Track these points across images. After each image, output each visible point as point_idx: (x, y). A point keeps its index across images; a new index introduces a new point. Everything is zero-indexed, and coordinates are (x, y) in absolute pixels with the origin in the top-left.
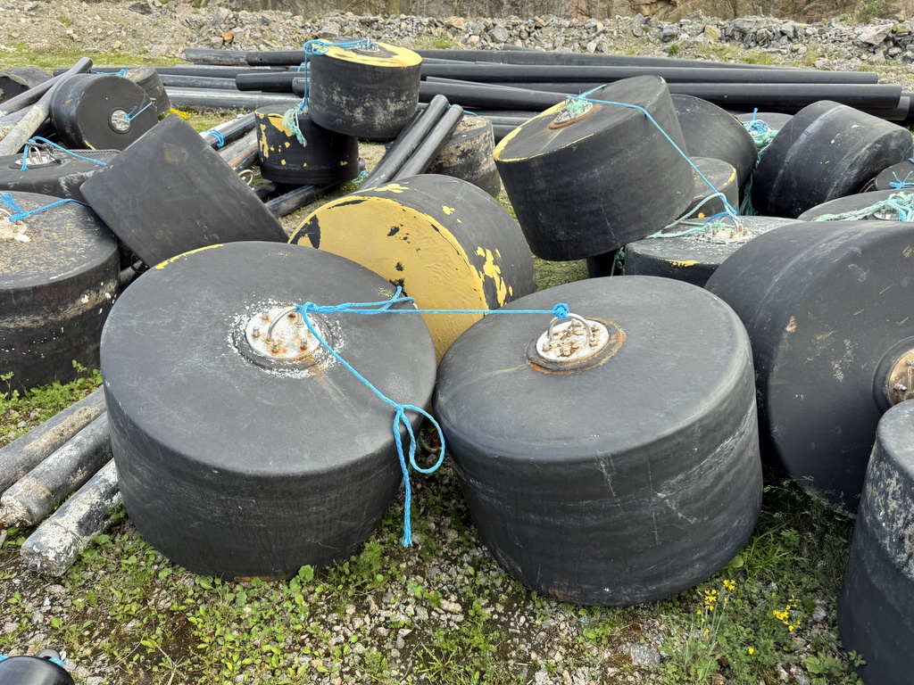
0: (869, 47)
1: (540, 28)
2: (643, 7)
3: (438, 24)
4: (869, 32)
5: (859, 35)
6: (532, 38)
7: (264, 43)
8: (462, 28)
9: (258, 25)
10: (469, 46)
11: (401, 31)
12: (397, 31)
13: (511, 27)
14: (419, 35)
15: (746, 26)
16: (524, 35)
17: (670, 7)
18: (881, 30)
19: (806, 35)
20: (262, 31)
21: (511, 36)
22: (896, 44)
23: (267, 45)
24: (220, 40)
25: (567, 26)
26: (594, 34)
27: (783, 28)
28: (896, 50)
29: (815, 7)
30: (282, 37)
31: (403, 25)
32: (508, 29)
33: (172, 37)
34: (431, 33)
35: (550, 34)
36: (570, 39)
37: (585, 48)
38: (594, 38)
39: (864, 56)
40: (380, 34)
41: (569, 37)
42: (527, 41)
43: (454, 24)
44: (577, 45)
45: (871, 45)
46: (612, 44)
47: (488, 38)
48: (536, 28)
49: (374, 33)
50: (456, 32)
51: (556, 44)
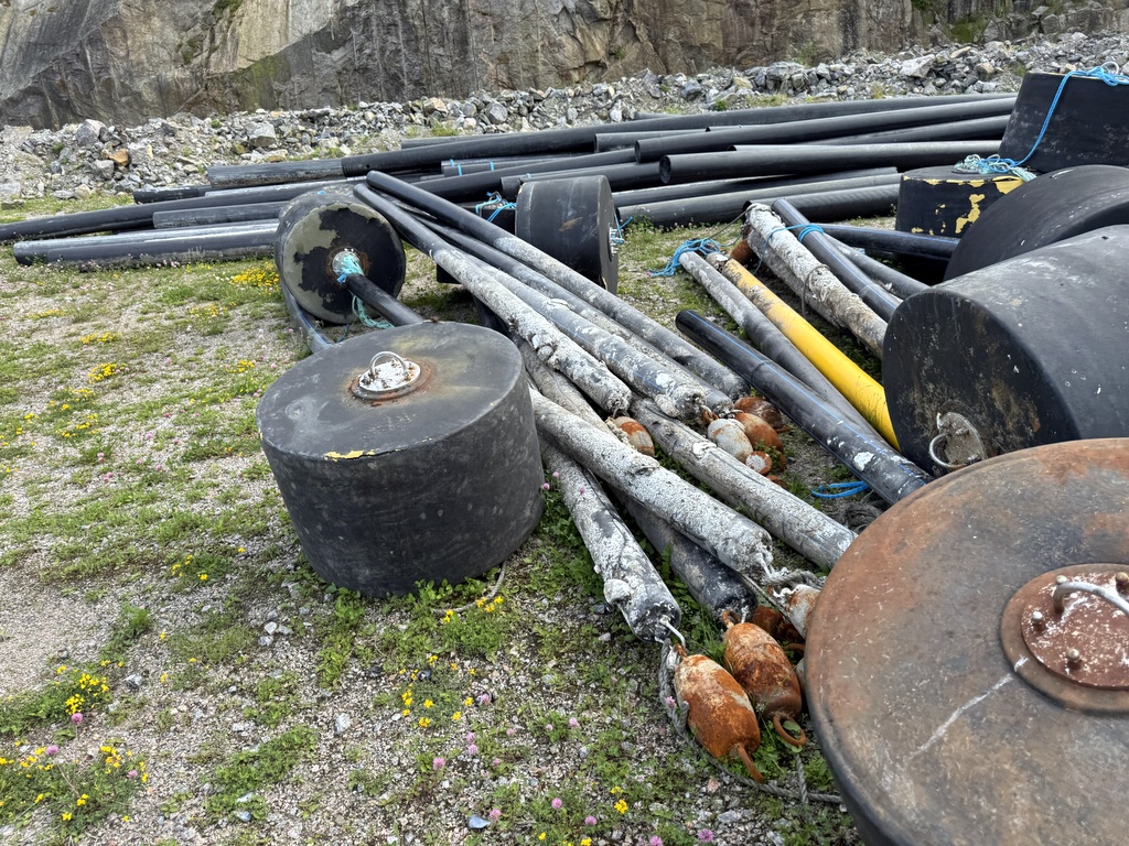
0: (915, 80)
2: (572, 72)
3: (415, 109)
4: (912, 66)
5: (899, 69)
6: (536, 114)
7: (180, 161)
9: (160, 138)
11: (369, 122)
12: (363, 123)
15: (782, 73)
16: (525, 111)
17: (600, 70)
18: (924, 62)
19: (845, 75)
20: (168, 145)
21: (509, 113)
22: (939, 75)
23: (185, 163)
24: (108, 164)
25: (572, 95)
26: (610, 101)
27: (820, 72)
28: (942, 81)
29: (747, 55)
30: (199, 150)
31: (370, 115)
32: (504, 105)
33: (17, 169)
34: (412, 121)
35: (556, 107)
36: (583, 109)
37: (607, 118)
38: (613, 105)
40: (339, 129)
41: (580, 107)
43: (434, 107)
44: (594, 115)
45: (917, 78)
47: (486, 119)
48: (536, 101)
49: (329, 129)
50: (442, 116)
51: (570, 117)
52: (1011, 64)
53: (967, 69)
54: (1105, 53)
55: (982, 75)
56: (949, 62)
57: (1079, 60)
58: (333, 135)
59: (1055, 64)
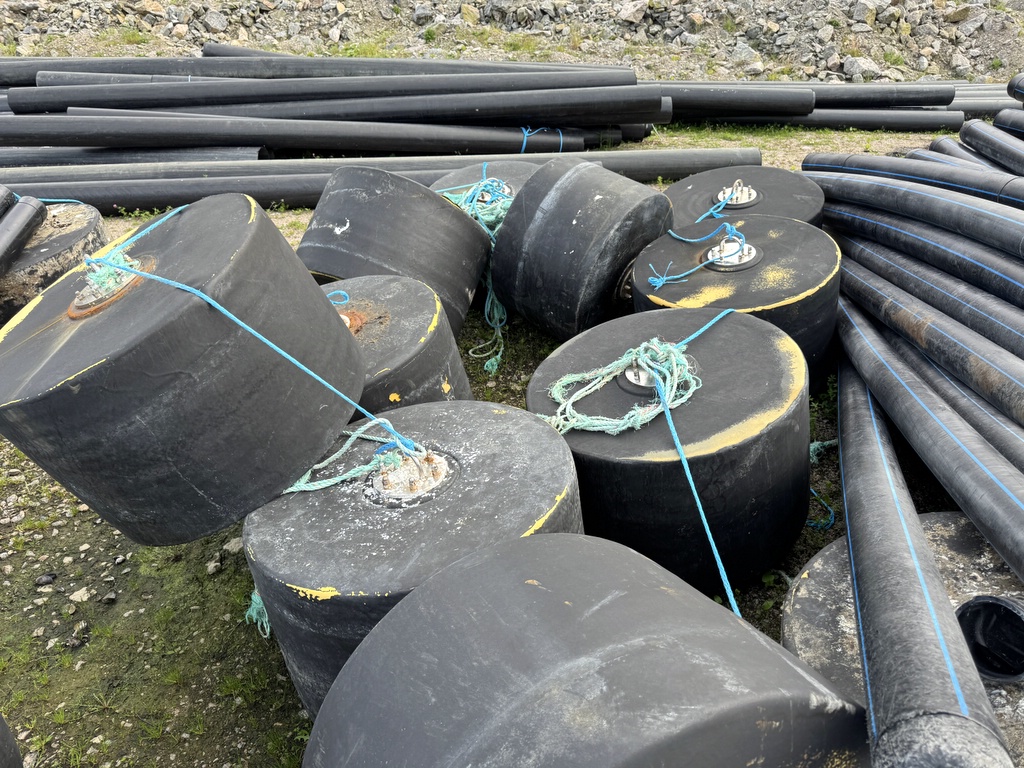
0: (629, 24)
1: (267, 12)
3: (127, 10)
4: (628, 9)
5: (618, 12)
6: (259, 25)
8: (163, 14)
10: (175, 39)
11: (74, 21)
12: (69, 21)
13: (229, 12)
14: (102, 25)
15: (505, 5)
16: (248, 21)
18: (639, 6)
19: (567, 13)
22: (655, 22)
25: (301, 8)
26: (335, 18)
27: (543, 7)
28: (656, 28)
31: (76, 13)
32: (226, 13)
34: (119, 23)
35: (282, 19)
36: (308, 25)
37: (327, 36)
38: (336, 23)
39: (627, 36)
40: (44, 25)
41: (305, 22)
42: (254, 29)
43: (149, 10)
44: (316, 32)
45: (632, 23)
46: (358, 30)
47: (200, 26)
48: (262, 11)
49: (36, 25)
50: (155, 20)
51: (291, 32)
52: (721, 18)
53: (681, 17)
54: (810, 14)
55: (693, 28)
56: (666, 9)
57: (785, 19)
58: (35, 31)
59: (761, 21)
